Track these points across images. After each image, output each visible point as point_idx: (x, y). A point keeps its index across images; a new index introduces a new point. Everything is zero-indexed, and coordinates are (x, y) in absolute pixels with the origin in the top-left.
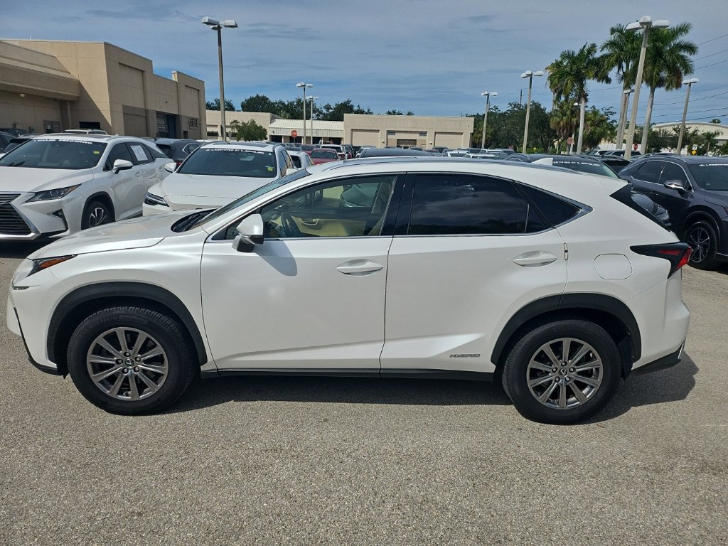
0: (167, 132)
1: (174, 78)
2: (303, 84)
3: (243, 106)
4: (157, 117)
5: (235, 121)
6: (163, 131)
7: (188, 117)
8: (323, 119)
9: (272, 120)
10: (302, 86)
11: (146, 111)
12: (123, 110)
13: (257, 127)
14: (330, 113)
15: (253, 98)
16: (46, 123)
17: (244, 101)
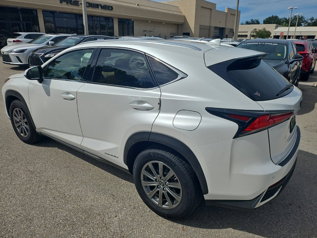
0: (219, 36)
1: (226, 11)
2: (292, 8)
3: (264, 22)
4: (214, 29)
5: (255, 29)
6: (217, 35)
7: (229, 28)
8: (307, 26)
9: (276, 27)
10: (291, 8)
11: (210, 27)
12: (200, 27)
13: (266, 32)
14: (313, 23)
15: (270, 17)
16: (171, 34)
17: (265, 19)
